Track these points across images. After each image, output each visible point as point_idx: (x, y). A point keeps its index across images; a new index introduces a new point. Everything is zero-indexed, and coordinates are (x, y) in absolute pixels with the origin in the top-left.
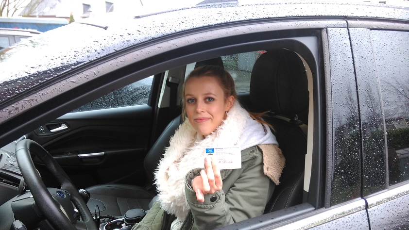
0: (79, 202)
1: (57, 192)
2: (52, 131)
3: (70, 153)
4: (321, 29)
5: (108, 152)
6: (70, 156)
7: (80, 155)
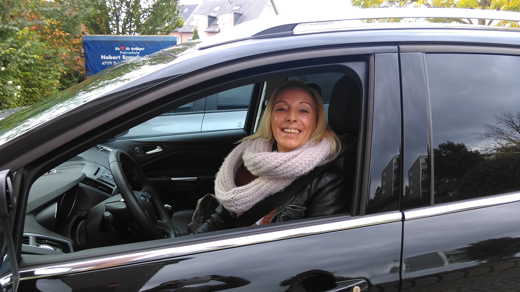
0: (158, 203)
1: (142, 196)
2: (148, 153)
3: (163, 177)
4: (369, 55)
5: (200, 177)
6: (163, 178)
7: (172, 179)
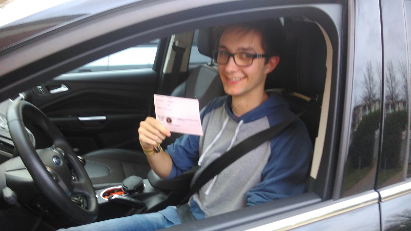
1: (54, 157)
2: (52, 92)
3: (70, 116)
7: (81, 119)
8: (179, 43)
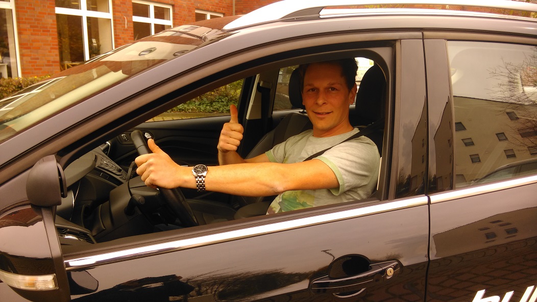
8: (263, 83)
